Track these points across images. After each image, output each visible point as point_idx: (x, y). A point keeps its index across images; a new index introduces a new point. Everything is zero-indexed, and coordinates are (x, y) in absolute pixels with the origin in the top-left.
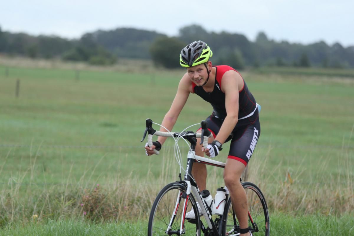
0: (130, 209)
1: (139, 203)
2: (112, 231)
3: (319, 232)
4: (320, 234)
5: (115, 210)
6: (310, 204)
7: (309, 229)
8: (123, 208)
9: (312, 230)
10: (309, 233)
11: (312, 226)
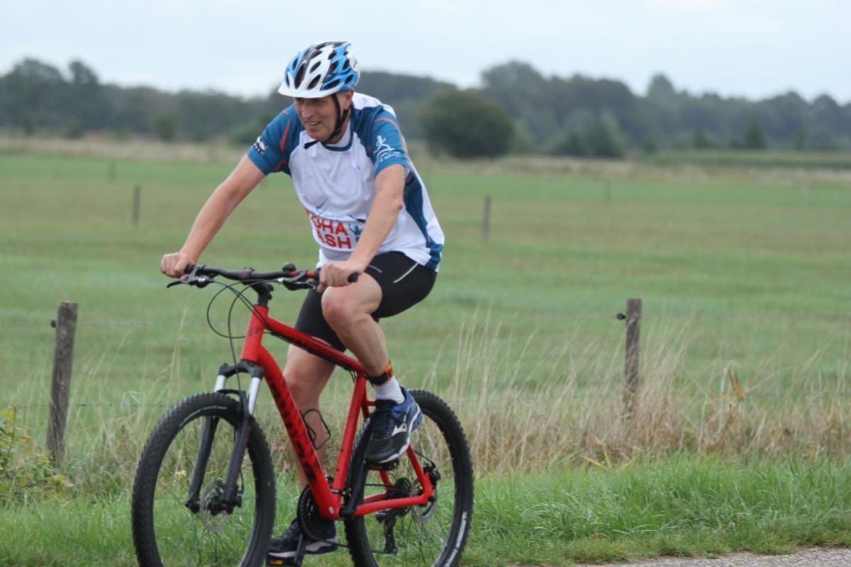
3: (795, 497)
4: (796, 502)
6: (774, 438)
7: (773, 489)
9: (779, 493)
10: (772, 499)
11: (780, 484)
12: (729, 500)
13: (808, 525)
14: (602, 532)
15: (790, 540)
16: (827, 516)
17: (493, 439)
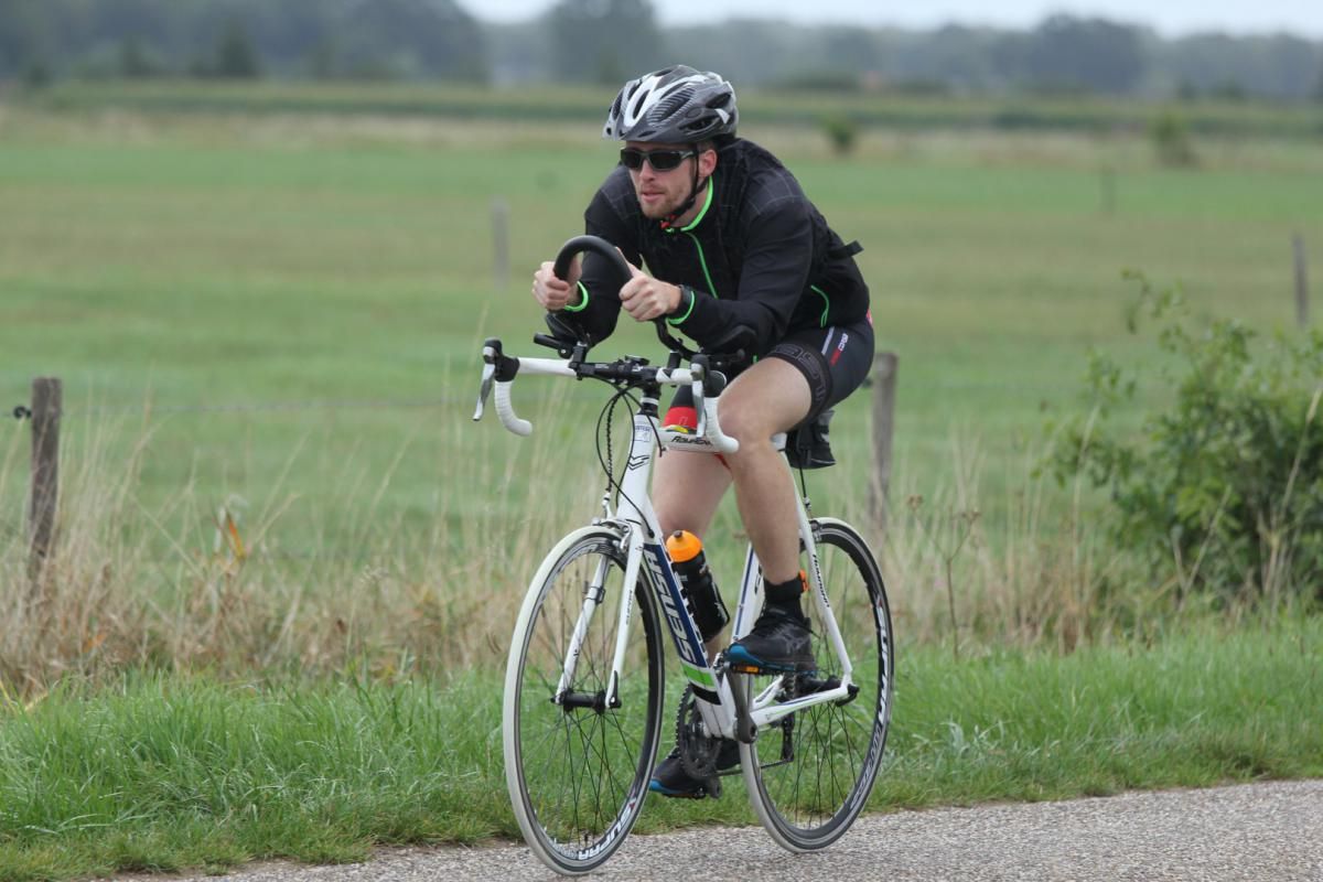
6: (316, 638)
12: (244, 762)
13: (394, 804)
15: (362, 835)
16: (429, 787)
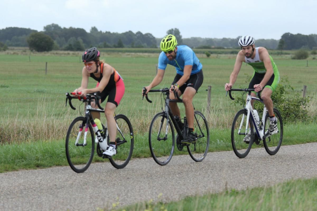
0: (18, 136)
1: (23, 132)
2: (7, 150)
5: (9, 137)
6: (126, 128)
8: (13, 136)
14: (79, 156)
17: (48, 130)
